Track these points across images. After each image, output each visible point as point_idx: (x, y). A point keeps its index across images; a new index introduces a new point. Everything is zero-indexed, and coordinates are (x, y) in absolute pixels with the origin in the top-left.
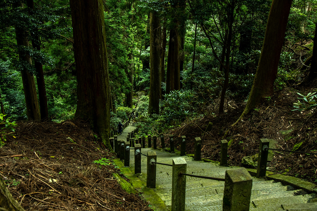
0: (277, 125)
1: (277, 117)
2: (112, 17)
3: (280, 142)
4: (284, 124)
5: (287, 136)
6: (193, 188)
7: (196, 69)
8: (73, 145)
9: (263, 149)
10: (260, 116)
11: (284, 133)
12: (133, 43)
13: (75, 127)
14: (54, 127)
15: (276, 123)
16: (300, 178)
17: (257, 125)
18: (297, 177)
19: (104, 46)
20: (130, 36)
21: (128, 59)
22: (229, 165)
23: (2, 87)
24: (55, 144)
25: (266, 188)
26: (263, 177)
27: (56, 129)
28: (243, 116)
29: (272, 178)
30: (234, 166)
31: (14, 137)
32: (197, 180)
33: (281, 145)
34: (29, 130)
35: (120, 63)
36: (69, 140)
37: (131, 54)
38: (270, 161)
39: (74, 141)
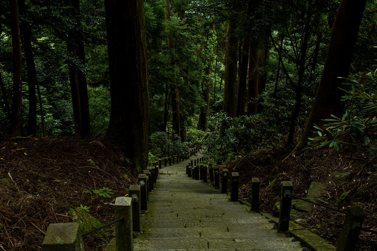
0: (331, 165)
1: (334, 155)
2: (184, 24)
3: (328, 188)
4: (341, 164)
5: (341, 180)
6: (187, 237)
7: (279, 90)
8: (92, 168)
9: (285, 195)
10: (313, 152)
11: (337, 176)
12: (211, 56)
13: (103, 148)
14: (79, 146)
15: (330, 161)
16: (325, 239)
17: (307, 163)
18: (322, 237)
19: (143, 54)
20: (208, 47)
21: (205, 74)
22: (261, 211)
23: (50, 97)
24: (71, 166)
25: (278, 247)
26: (285, 232)
27: (80, 148)
28: (296, 150)
29: (294, 235)
30: (265, 212)
31: (25, 154)
32: (203, 226)
33: (329, 191)
34: (47, 147)
35: (191, 77)
36: (89, 162)
37: (209, 68)
38: (308, 210)
39: (97, 165)
